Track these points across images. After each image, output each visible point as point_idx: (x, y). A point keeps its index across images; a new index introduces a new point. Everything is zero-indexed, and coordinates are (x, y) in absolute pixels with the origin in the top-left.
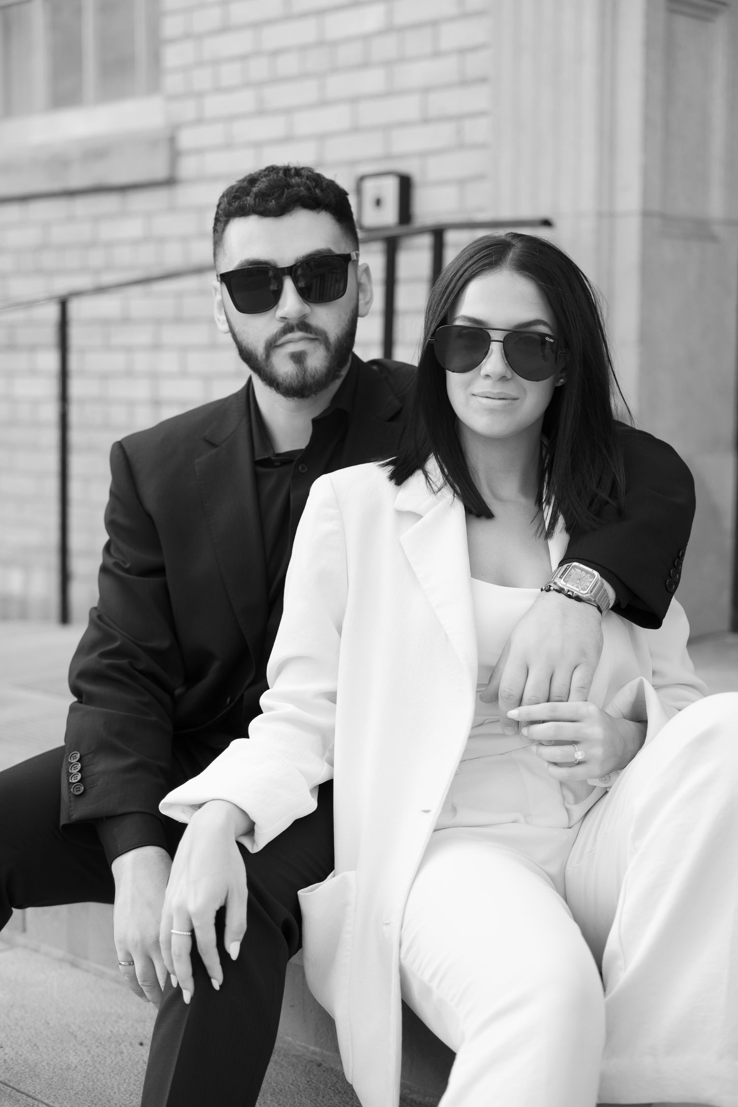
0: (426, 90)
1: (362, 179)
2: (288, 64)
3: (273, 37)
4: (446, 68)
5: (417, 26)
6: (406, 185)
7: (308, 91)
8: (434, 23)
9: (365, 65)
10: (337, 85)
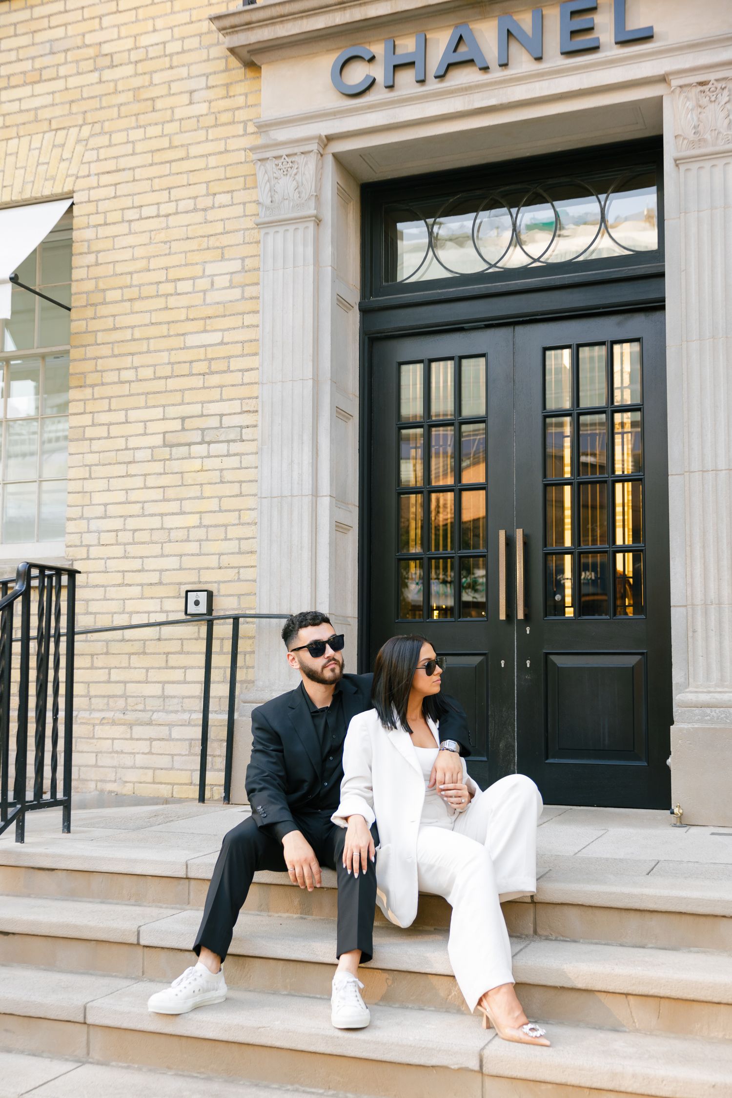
0: (220, 554)
1: (187, 592)
2: (140, 536)
3: (132, 523)
4: (232, 546)
5: (216, 526)
6: (210, 595)
7: (156, 549)
8: (226, 526)
9: (188, 540)
10: (169, 548)
